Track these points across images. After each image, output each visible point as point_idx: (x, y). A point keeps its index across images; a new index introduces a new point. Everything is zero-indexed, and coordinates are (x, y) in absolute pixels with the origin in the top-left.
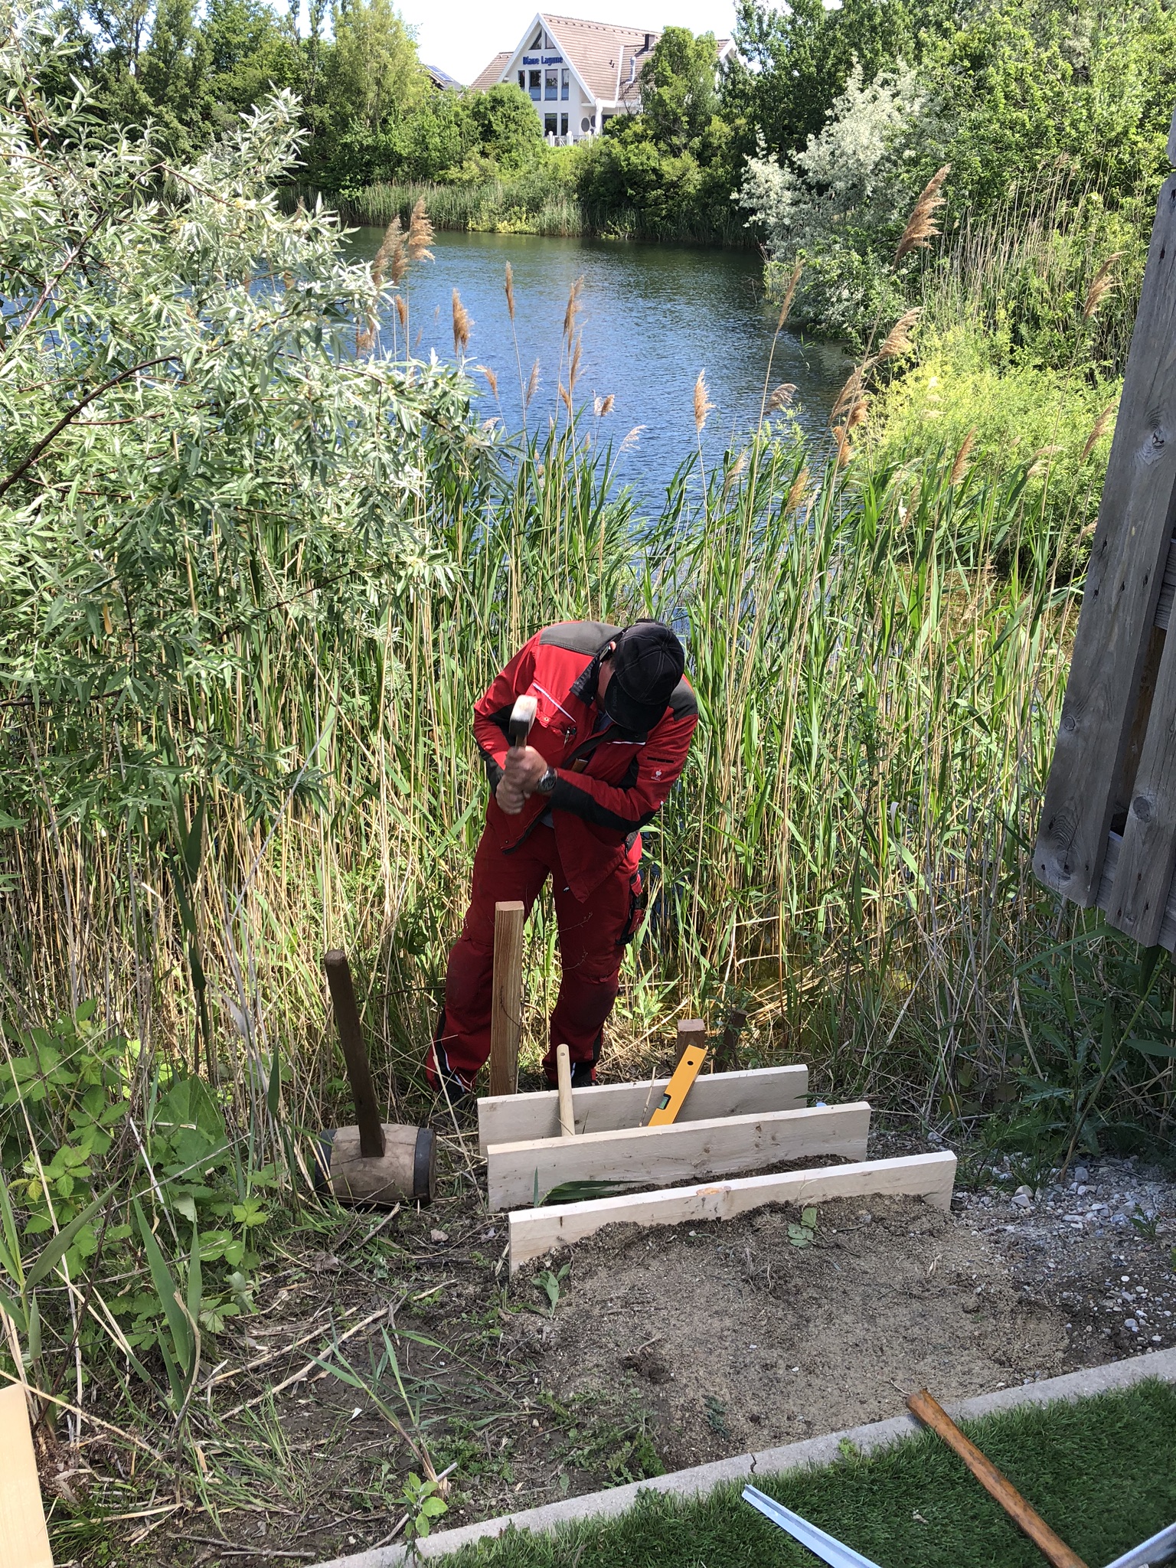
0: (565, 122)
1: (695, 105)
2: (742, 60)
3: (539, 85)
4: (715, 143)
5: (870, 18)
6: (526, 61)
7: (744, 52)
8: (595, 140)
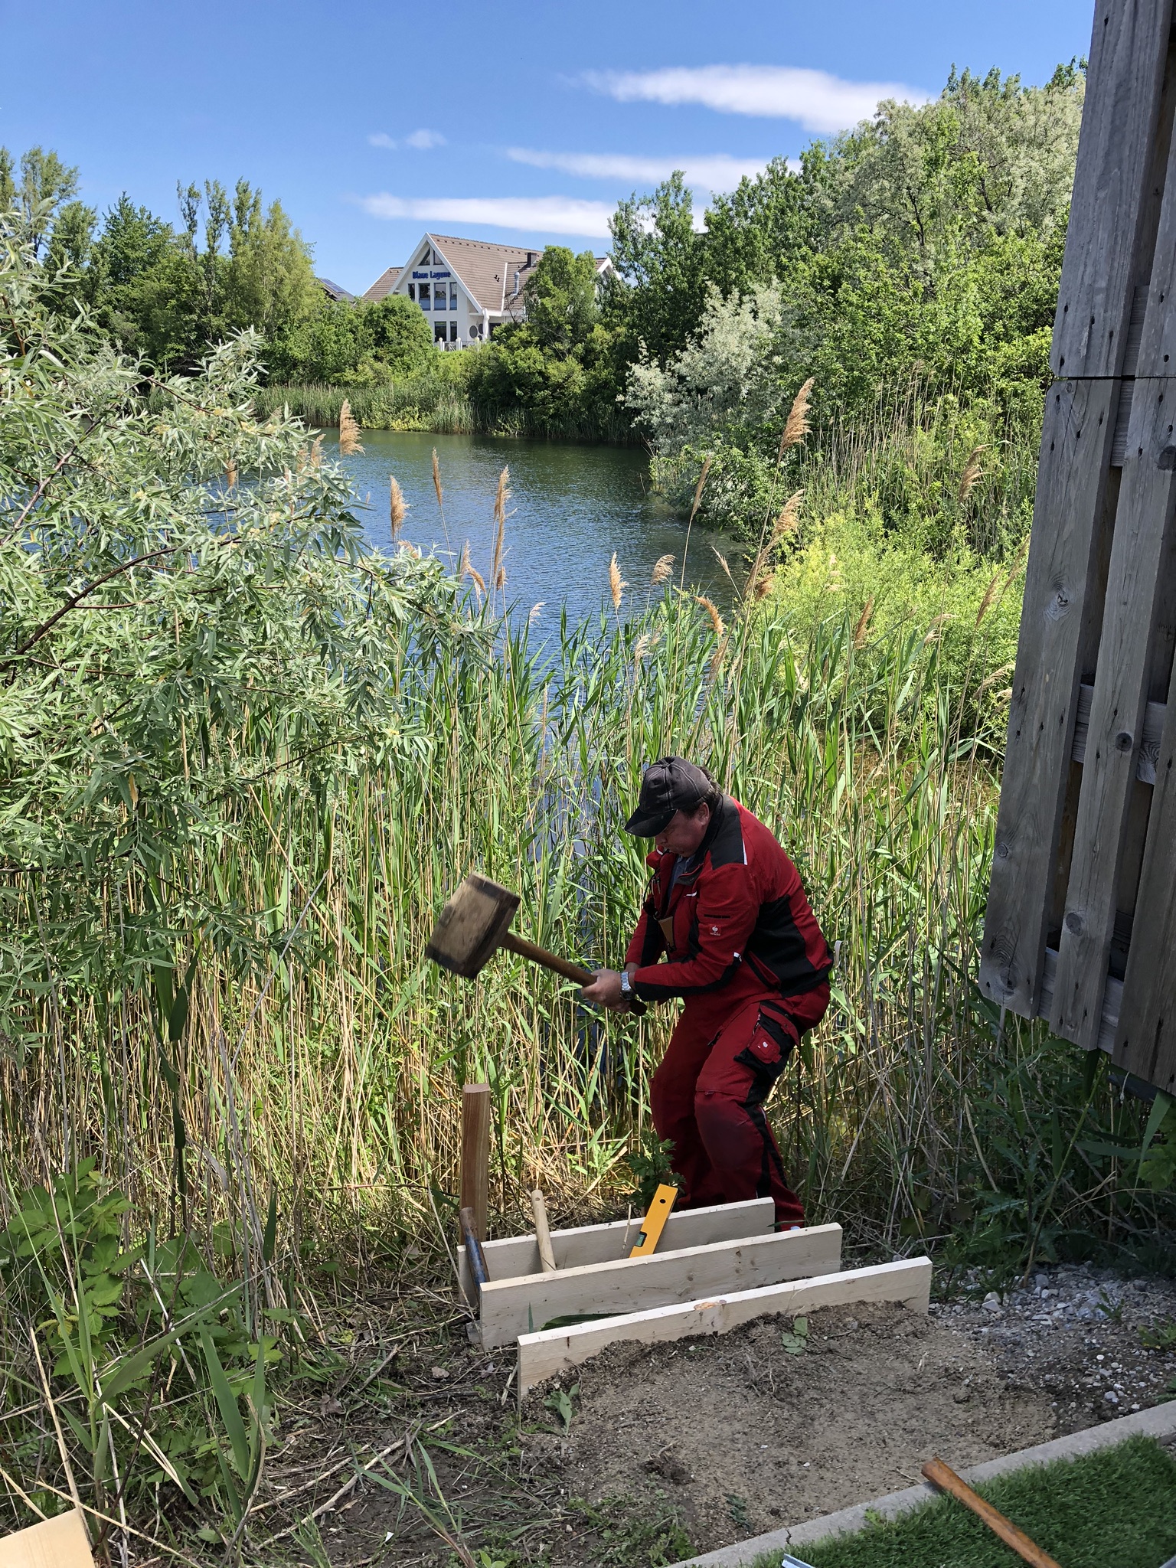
0: (454, 329)
1: (577, 315)
2: (619, 276)
3: (428, 297)
4: (598, 348)
5: (733, 241)
6: (416, 275)
7: (620, 268)
8: (483, 347)
